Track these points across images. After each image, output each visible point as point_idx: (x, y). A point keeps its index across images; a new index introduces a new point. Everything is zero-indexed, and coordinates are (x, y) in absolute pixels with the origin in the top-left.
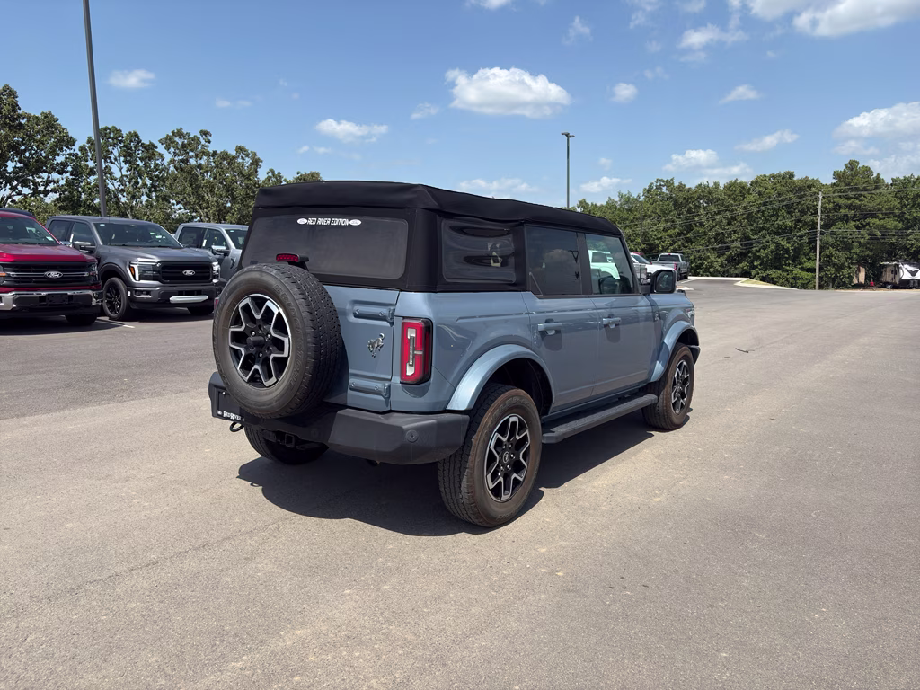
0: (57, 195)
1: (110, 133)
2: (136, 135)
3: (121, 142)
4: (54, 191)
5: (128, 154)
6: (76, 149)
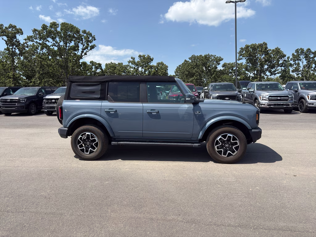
0: (280, 74)
1: (299, 50)
2: (309, 49)
3: (303, 53)
4: (278, 73)
5: (307, 57)
6: (286, 58)
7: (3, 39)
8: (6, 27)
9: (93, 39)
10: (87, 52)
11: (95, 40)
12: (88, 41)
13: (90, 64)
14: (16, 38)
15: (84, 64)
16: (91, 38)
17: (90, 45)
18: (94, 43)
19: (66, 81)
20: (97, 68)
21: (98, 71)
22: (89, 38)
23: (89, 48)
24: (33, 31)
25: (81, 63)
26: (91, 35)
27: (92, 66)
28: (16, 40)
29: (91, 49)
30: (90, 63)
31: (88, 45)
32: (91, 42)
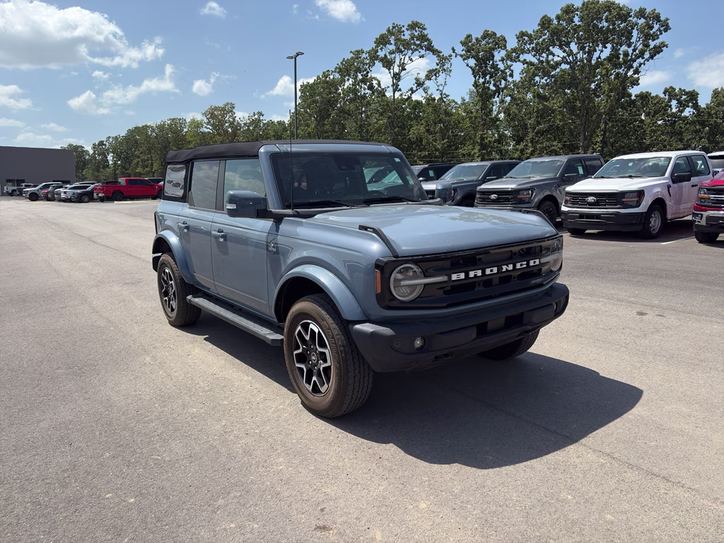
7: (468, 65)
8: (477, 39)
9: (662, 29)
10: (640, 66)
11: (667, 28)
12: (648, 37)
13: (662, 96)
14: (493, 60)
15: (644, 97)
16: (656, 27)
17: (652, 44)
18: (663, 38)
19: (582, 146)
20: (682, 105)
21: (688, 112)
22: (652, 28)
23: (647, 55)
24: (517, 38)
25: (636, 96)
26: (657, 18)
27: (670, 100)
28: (493, 63)
29: (652, 57)
30: (664, 93)
31: (647, 46)
32: (655, 37)
